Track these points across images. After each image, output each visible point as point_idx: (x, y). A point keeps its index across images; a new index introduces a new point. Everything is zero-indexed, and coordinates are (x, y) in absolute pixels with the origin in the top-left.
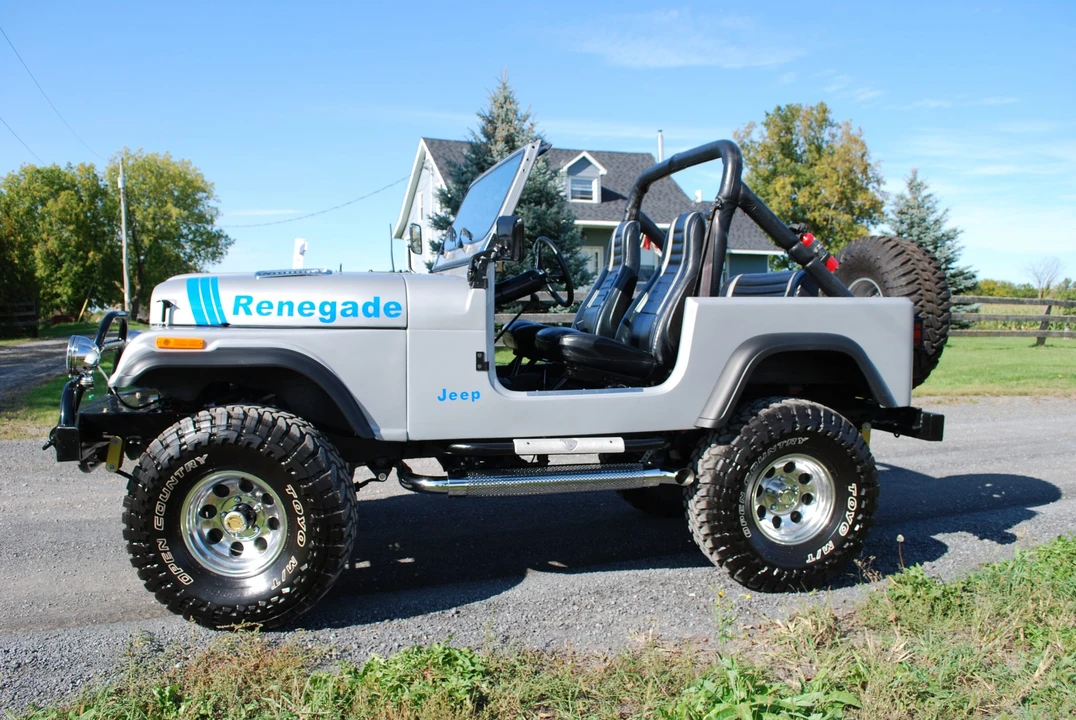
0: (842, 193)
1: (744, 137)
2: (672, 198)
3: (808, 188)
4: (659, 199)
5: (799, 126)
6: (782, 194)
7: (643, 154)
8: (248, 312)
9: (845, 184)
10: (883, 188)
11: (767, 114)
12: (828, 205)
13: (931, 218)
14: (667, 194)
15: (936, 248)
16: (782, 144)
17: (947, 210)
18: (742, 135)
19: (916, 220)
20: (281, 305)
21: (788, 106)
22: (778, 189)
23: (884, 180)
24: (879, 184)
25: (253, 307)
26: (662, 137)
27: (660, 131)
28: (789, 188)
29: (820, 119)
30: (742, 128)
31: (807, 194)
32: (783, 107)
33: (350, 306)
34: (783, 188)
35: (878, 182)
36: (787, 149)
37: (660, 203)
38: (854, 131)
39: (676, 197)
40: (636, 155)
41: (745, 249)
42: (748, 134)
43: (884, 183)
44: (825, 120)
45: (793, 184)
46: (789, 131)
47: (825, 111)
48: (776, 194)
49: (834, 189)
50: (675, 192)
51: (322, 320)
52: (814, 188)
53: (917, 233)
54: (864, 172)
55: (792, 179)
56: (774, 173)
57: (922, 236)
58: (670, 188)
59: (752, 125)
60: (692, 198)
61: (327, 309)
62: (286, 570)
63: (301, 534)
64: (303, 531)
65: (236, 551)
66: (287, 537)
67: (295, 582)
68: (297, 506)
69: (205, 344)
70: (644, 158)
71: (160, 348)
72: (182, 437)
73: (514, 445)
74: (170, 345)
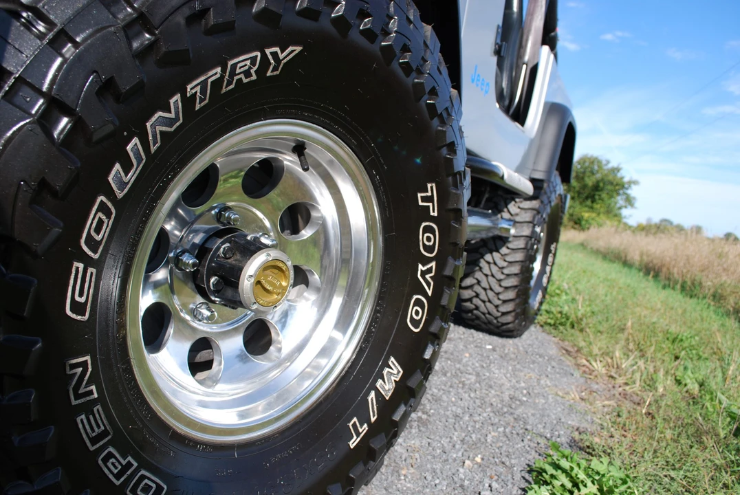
62: (378, 394)
63: (418, 303)
64: (425, 294)
65: (199, 362)
66: (375, 312)
67: (397, 416)
68: (427, 237)
73: (500, 169)
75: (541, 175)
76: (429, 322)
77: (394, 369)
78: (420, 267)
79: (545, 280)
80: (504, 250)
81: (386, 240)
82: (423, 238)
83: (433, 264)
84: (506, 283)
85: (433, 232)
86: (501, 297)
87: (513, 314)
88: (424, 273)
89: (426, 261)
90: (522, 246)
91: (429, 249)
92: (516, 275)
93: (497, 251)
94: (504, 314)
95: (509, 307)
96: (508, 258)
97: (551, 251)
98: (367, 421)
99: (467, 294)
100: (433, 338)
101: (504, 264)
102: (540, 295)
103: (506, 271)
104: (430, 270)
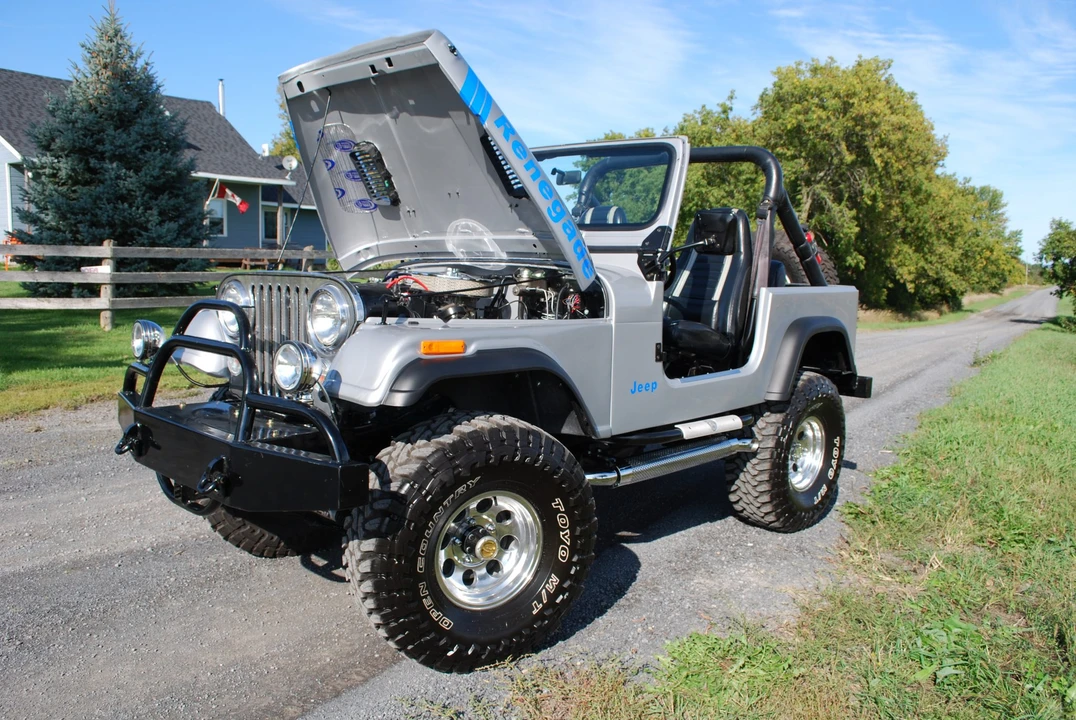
2: (238, 149)
4: (226, 151)
7: (202, 102)
14: (232, 146)
26: (223, 85)
27: (221, 80)
37: (228, 155)
39: (242, 150)
40: (196, 102)
50: (240, 144)
58: (235, 140)
60: (258, 152)
62: (547, 590)
63: (563, 549)
64: (566, 545)
65: (468, 580)
66: (542, 554)
67: (558, 601)
68: (562, 520)
69: (465, 347)
70: (204, 107)
71: (426, 354)
72: (452, 459)
73: (680, 431)
74: (434, 350)
75: (774, 397)
76: (571, 557)
77: (555, 579)
78: (561, 533)
79: (831, 473)
80: (754, 461)
81: (543, 523)
82: (559, 521)
83: (568, 531)
84: (760, 489)
85: (564, 517)
86: (759, 500)
87: (773, 514)
88: (564, 536)
89: (563, 530)
90: (768, 457)
91: (565, 525)
92: (767, 481)
93: (750, 462)
94: (766, 514)
95: (768, 508)
96: (758, 468)
97: (835, 445)
98: (542, 602)
99: (733, 498)
100: (575, 564)
101: (756, 473)
102: (824, 489)
103: (758, 478)
104: (567, 534)
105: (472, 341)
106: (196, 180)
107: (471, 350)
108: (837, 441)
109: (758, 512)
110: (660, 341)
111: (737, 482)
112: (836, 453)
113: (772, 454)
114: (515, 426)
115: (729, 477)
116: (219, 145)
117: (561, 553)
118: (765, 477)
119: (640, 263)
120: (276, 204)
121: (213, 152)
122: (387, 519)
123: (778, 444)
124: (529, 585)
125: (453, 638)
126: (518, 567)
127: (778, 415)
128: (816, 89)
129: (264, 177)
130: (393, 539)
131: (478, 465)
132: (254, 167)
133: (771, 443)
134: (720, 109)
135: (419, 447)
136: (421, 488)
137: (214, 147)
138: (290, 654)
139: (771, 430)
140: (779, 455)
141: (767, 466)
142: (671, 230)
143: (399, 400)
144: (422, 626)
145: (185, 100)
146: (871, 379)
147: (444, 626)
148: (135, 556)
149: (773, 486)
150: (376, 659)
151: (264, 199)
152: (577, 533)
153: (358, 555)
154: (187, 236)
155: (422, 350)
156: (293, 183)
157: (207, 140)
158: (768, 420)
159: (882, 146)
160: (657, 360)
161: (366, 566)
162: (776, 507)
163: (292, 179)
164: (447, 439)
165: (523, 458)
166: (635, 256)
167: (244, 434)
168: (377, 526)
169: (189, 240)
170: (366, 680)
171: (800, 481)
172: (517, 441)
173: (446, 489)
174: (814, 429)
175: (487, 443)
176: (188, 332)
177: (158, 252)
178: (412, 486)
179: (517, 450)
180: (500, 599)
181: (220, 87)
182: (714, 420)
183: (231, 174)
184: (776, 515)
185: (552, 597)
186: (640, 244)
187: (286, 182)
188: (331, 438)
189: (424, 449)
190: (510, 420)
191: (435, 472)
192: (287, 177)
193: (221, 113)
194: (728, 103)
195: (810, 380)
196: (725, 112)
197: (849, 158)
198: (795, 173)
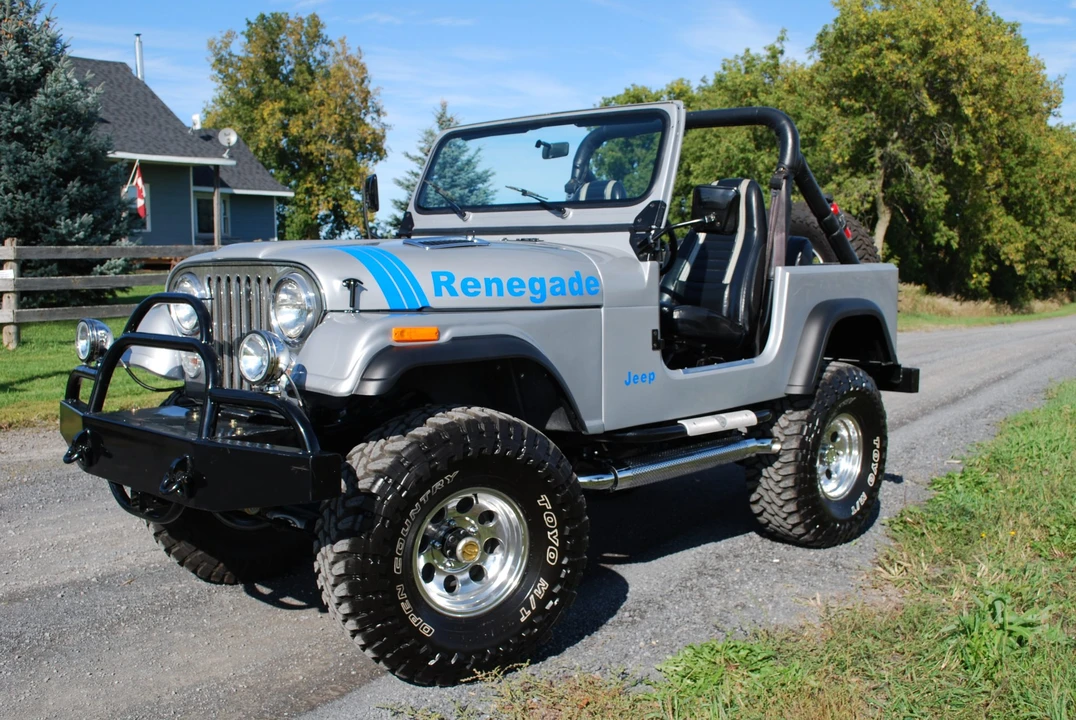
0: (341, 124)
1: (221, 48)
2: (162, 121)
3: (301, 116)
4: (147, 124)
5: (286, 40)
6: (272, 122)
7: (115, 63)
8: (453, 293)
9: (344, 113)
10: (383, 119)
11: (249, 23)
12: (324, 137)
13: (464, 158)
14: (155, 117)
15: (471, 192)
16: (268, 61)
17: (479, 150)
18: (218, 46)
19: (449, 160)
20: (488, 282)
21: (272, 15)
22: (265, 116)
23: (384, 109)
24: (379, 115)
25: (457, 285)
26: (140, 42)
27: (138, 35)
28: (279, 115)
29: (312, 35)
30: (219, 38)
31: (300, 123)
32: (267, 15)
33: (557, 282)
34: (272, 114)
35: (378, 112)
36: (272, 67)
37: (149, 129)
38: (353, 52)
39: (167, 122)
40: (107, 63)
41: (248, 189)
42: (227, 45)
43: (385, 114)
44: (318, 36)
45: (283, 111)
46: (274, 45)
47: (316, 26)
48: (264, 122)
49: (332, 119)
50: (164, 115)
51: (532, 299)
52: (307, 117)
53: (450, 174)
54: (365, 100)
55: (282, 104)
56: (260, 96)
57: (456, 177)
58: (158, 110)
59: (230, 35)
60: (187, 124)
61: (537, 286)
62: (535, 596)
63: (551, 550)
64: (555, 546)
65: (449, 586)
66: (529, 558)
67: (548, 607)
68: (549, 519)
69: (439, 334)
70: (118, 69)
71: (397, 341)
72: (428, 452)
73: (683, 427)
74: (406, 337)
75: (797, 390)
76: (561, 558)
77: (543, 584)
78: (549, 533)
79: (871, 479)
80: (777, 465)
81: (528, 523)
82: (547, 520)
83: (556, 531)
84: (784, 496)
85: (551, 516)
86: (784, 509)
87: (802, 525)
88: (551, 536)
89: (551, 530)
90: (792, 459)
91: (553, 524)
92: (792, 487)
93: (771, 466)
94: (794, 526)
95: (794, 519)
96: (782, 472)
97: (875, 447)
98: (530, 609)
99: (756, 509)
100: (565, 567)
101: (779, 478)
102: (863, 498)
103: (782, 485)
104: (555, 534)
105: (446, 327)
106: (115, 161)
107: (446, 337)
108: (877, 441)
109: (784, 524)
110: (657, 326)
111: (759, 490)
112: (876, 455)
113: (796, 456)
114: (495, 417)
115: (750, 485)
116: (138, 117)
117: (549, 555)
118: (789, 482)
119: (632, 242)
120: (211, 189)
121: (130, 125)
122: (361, 517)
123: (803, 444)
124: (515, 591)
125: (433, 646)
126: (503, 573)
127: (803, 412)
128: (887, 26)
129: (196, 156)
130: (368, 538)
131: (456, 459)
132: (183, 144)
133: (795, 444)
134: (768, 53)
135: (393, 441)
136: (396, 483)
137: (132, 120)
138: (260, 675)
139: (794, 429)
140: (804, 457)
141: (790, 470)
142: (665, 205)
143: (371, 389)
144: (402, 631)
145: (93, 60)
146: (917, 371)
147: (425, 632)
148: (78, 586)
149: (800, 493)
150: (353, 676)
151: (196, 183)
152: (567, 533)
153: (331, 557)
154: (105, 232)
155: (394, 337)
156: (233, 163)
157: (123, 112)
158: (791, 417)
159: (974, 93)
160: (654, 349)
161: (340, 568)
162: (804, 517)
163: (231, 157)
164: (421, 431)
165: (504, 451)
166: (627, 235)
167: (208, 430)
168: (350, 524)
169: (107, 237)
170: (342, 695)
171: (832, 489)
172: (497, 433)
173: (422, 484)
174: (848, 429)
175: (464, 435)
176: (140, 329)
177: (72, 251)
178: (386, 481)
179: (497, 442)
180: (485, 607)
181: (137, 43)
182: (723, 415)
183: (154, 154)
184: (805, 527)
185: (541, 603)
186: (632, 222)
187: (224, 161)
188: (302, 430)
189: (397, 443)
190: (488, 412)
191: (410, 466)
192: (225, 155)
193: (139, 76)
194: (778, 45)
195: (839, 372)
196: (774, 57)
197: (932, 109)
198: (865, 130)
